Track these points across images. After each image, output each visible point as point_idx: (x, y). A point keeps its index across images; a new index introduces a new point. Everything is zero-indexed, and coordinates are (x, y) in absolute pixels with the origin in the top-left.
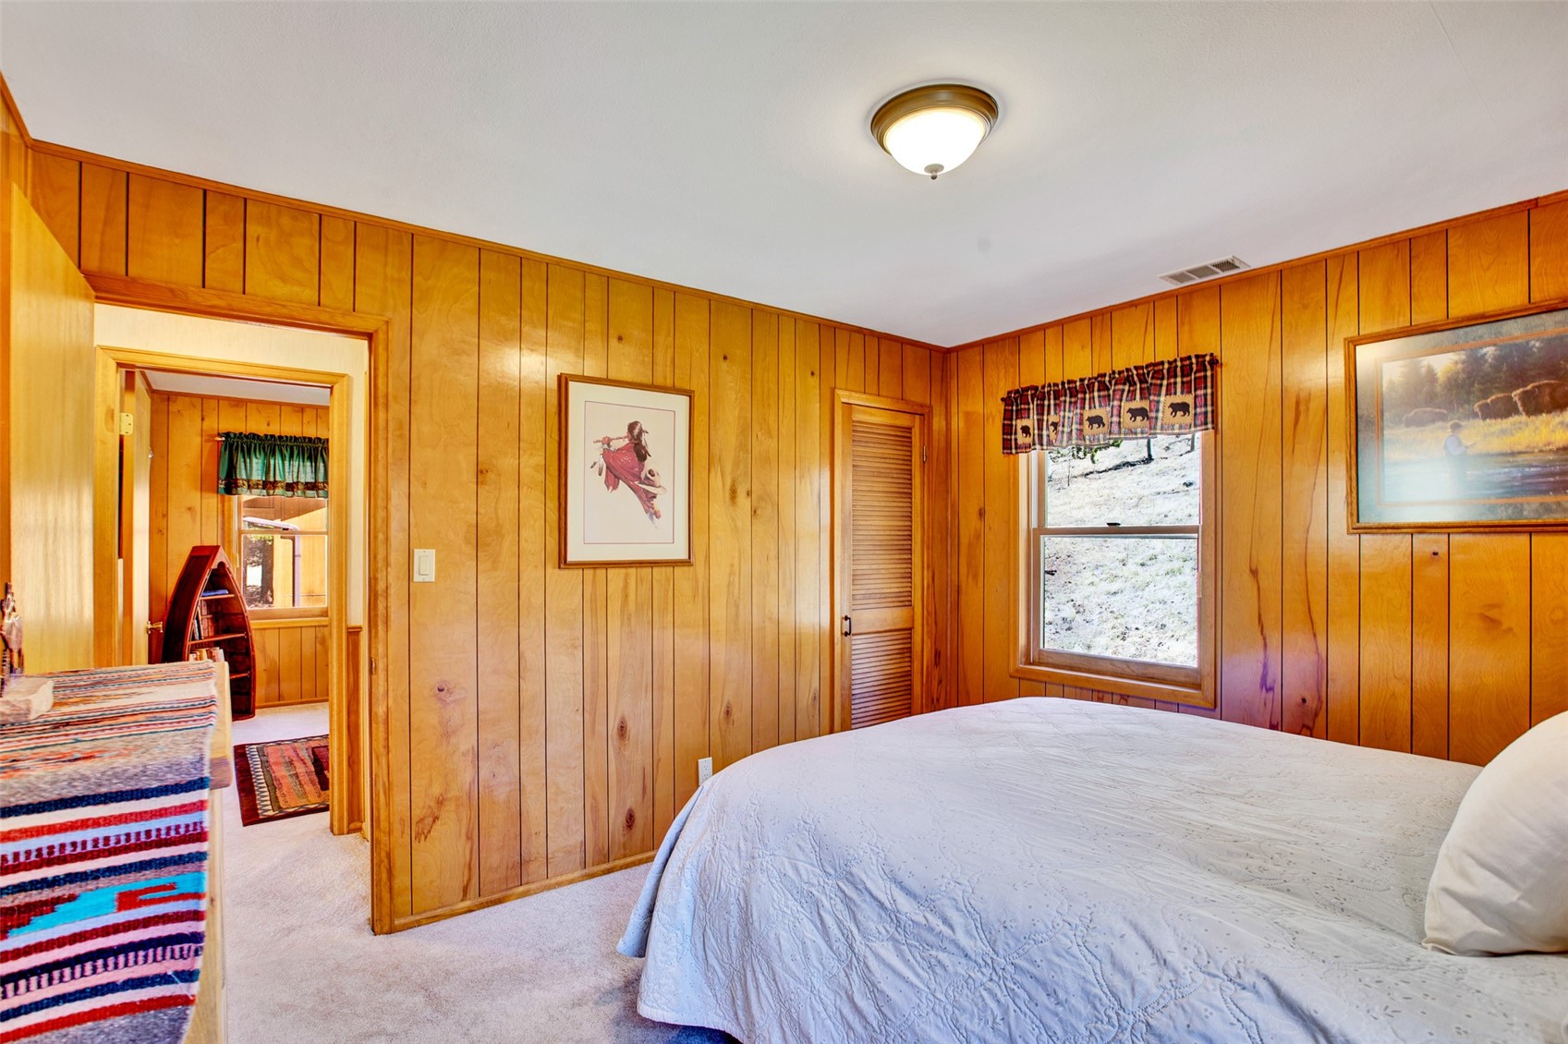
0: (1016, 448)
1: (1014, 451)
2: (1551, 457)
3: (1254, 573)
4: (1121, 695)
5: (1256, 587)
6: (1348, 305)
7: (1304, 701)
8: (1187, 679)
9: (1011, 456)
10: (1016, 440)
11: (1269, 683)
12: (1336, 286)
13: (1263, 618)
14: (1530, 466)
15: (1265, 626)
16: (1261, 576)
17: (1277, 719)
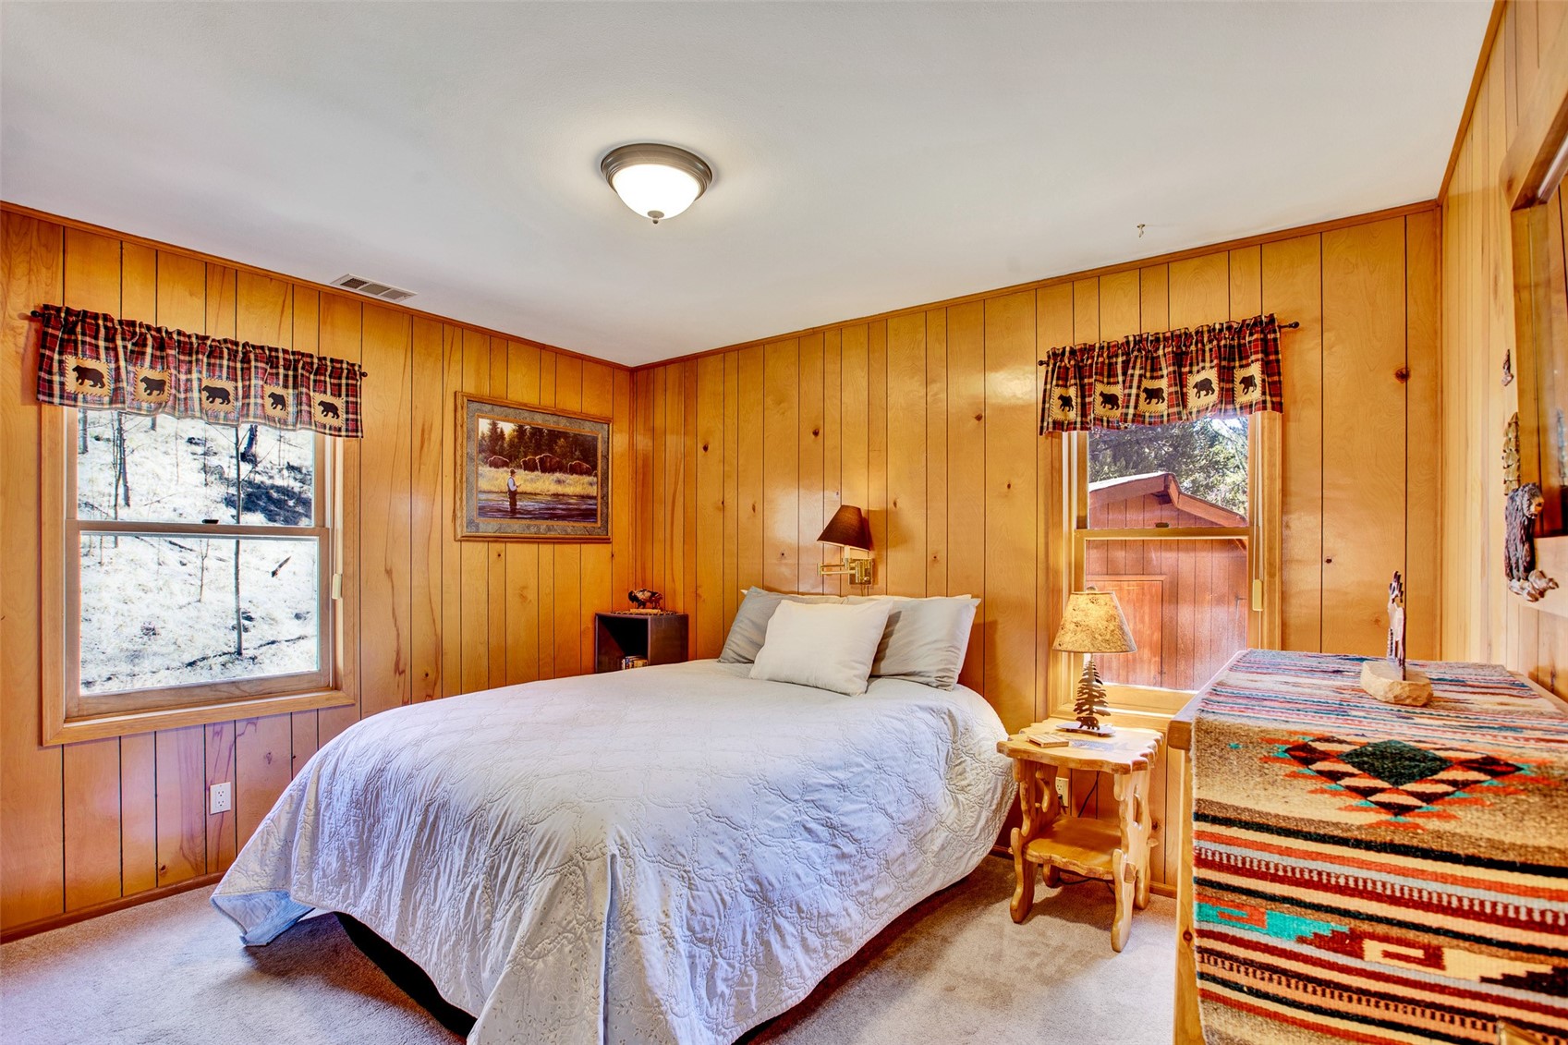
0: (62, 397)
1: (57, 400)
2: (549, 499)
3: (389, 572)
4: (248, 719)
5: (390, 587)
6: (456, 367)
7: (427, 675)
8: (310, 685)
9: (52, 407)
10: (62, 384)
11: (401, 668)
12: (449, 347)
13: (396, 613)
14: (542, 503)
15: (398, 618)
16: (394, 575)
17: (407, 696)
